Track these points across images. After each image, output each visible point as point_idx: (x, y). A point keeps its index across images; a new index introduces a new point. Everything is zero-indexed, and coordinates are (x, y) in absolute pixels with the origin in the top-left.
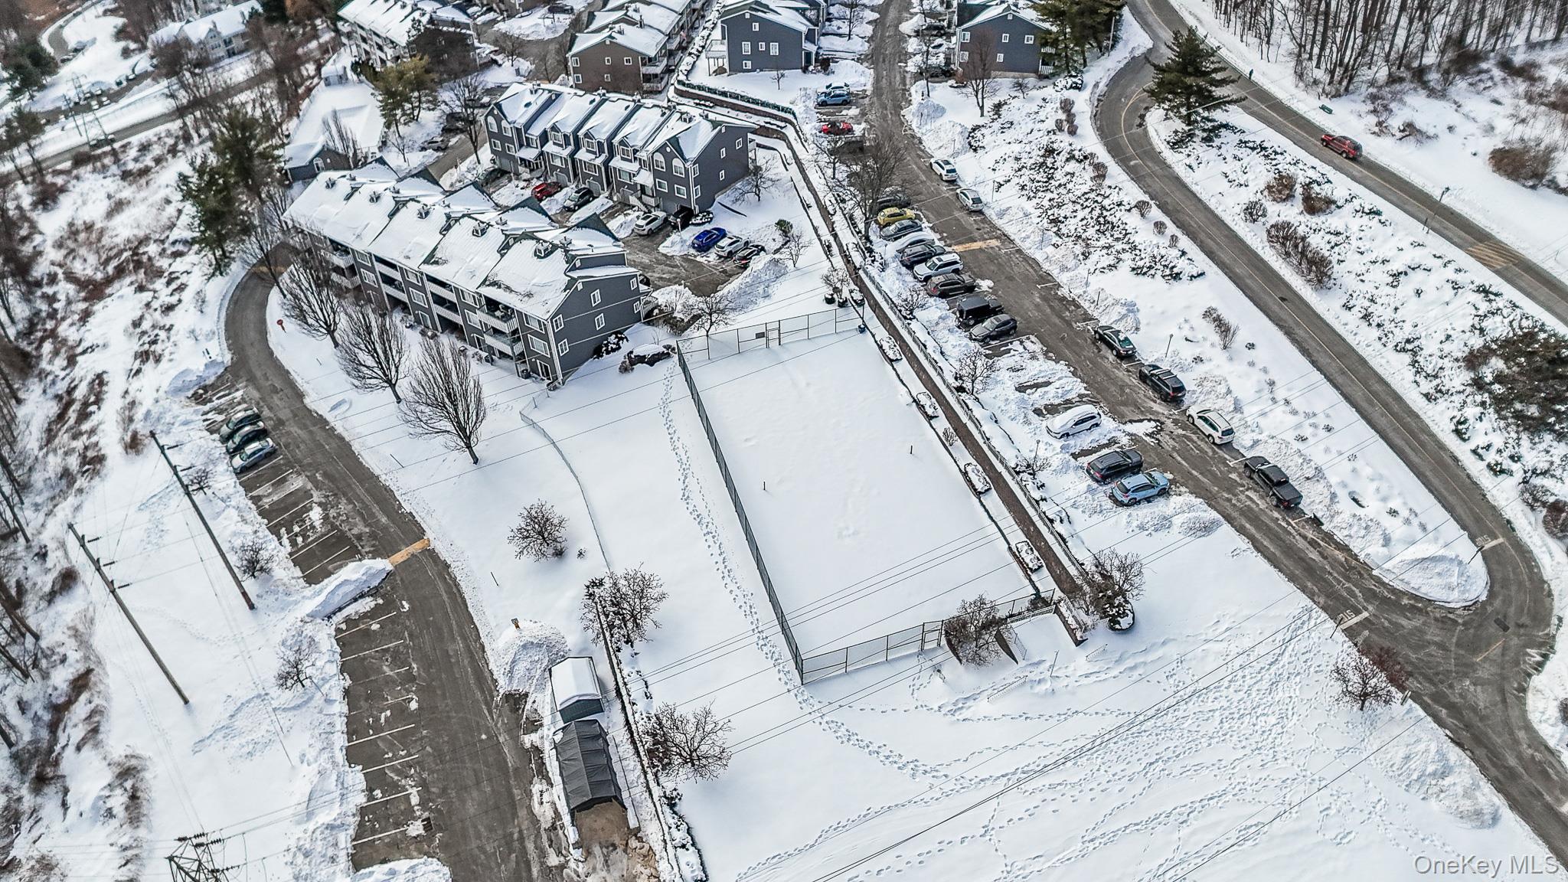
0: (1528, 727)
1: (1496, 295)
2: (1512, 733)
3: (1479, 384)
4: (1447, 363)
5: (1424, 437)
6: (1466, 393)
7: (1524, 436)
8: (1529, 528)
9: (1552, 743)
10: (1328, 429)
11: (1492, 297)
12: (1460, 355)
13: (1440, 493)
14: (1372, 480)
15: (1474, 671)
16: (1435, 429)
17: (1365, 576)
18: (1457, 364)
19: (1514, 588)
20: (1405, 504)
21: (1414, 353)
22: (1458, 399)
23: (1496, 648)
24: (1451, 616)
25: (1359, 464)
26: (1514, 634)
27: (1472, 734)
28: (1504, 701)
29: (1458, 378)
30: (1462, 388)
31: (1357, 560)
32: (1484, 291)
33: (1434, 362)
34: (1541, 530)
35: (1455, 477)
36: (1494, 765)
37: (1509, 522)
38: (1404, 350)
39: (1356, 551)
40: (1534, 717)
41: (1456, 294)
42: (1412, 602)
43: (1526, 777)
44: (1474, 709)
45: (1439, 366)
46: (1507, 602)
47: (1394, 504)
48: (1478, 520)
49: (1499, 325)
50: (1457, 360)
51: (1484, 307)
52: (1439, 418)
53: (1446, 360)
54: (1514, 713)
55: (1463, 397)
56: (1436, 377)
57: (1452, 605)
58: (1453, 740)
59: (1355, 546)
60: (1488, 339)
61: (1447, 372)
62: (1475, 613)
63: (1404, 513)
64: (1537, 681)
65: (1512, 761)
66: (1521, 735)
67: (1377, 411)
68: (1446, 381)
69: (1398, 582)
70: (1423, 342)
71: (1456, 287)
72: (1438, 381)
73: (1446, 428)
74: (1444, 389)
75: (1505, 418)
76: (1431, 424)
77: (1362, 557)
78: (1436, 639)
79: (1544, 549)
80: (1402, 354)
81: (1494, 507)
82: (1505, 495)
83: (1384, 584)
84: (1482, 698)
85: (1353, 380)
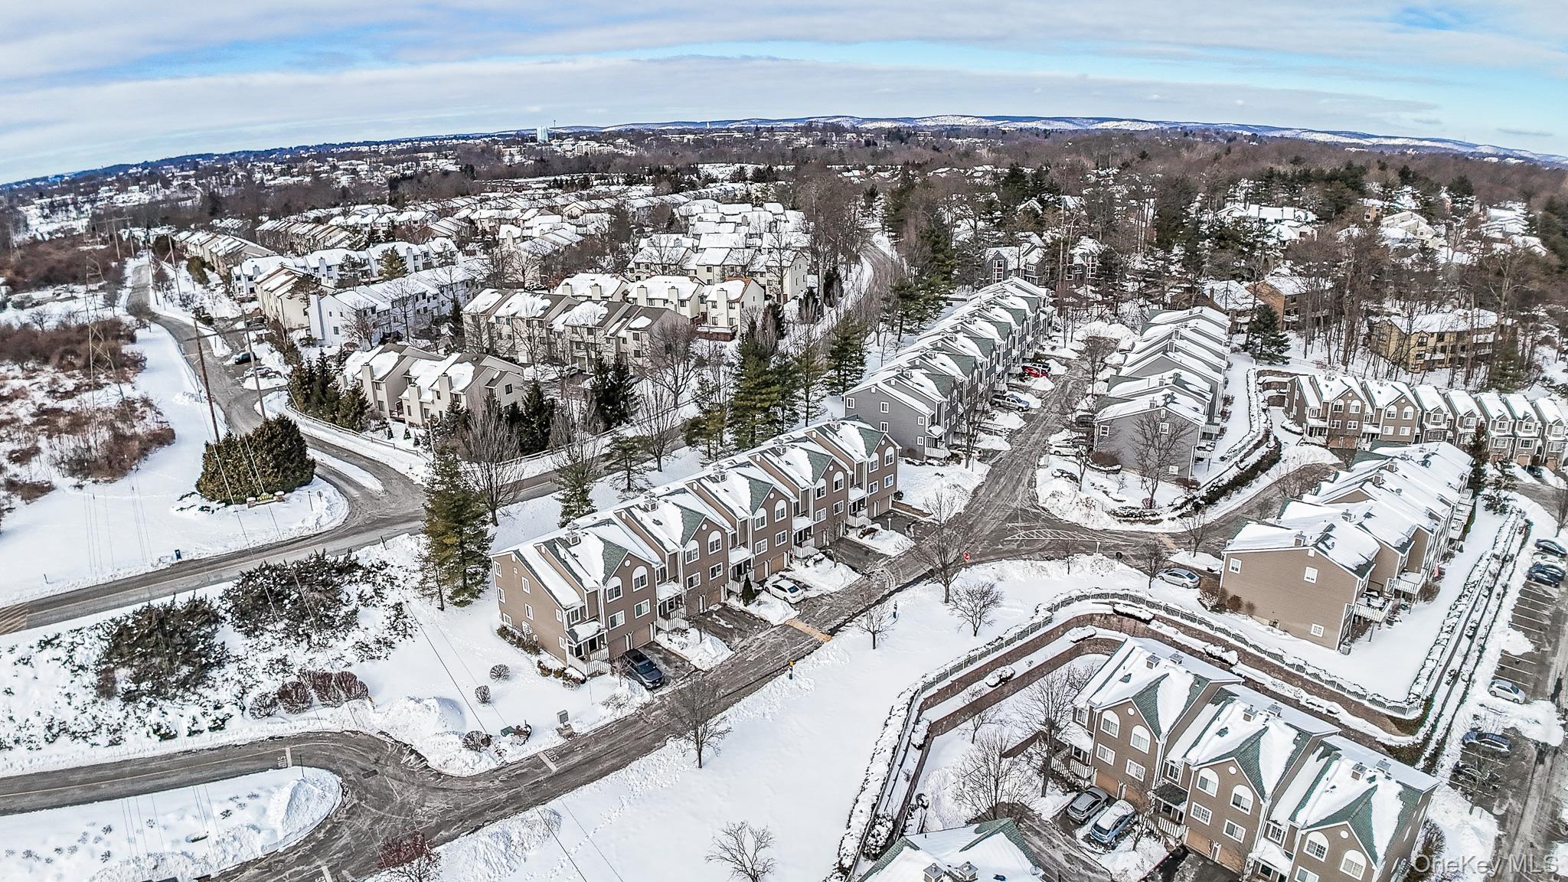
0: (474, 779)
1: (57, 637)
2: (477, 791)
3: (130, 697)
4: (92, 710)
5: (153, 765)
6: (131, 712)
7: (200, 690)
8: (287, 726)
9: (494, 766)
10: (108, 829)
11: (56, 642)
12: (91, 697)
13: (220, 775)
14: (182, 818)
15: (409, 803)
16: (148, 754)
17: (282, 858)
18: (99, 705)
19: (338, 755)
20: (221, 802)
21: (66, 730)
22: (132, 721)
23: (394, 785)
24: (348, 807)
25: (161, 820)
26: (382, 768)
27: (470, 817)
28: (445, 790)
29: (113, 710)
30: (124, 713)
31: (261, 860)
32: (46, 644)
33: (84, 720)
34: (292, 717)
35: (207, 759)
36: (503, 808)
37: (272, 738)
38: (55, 736)
39: (252, 858)
40: (467, 772)
41: (32, 666)
42: (323, 831)
43: (519, 789)
44: (447, 812)
45: (90, 718)
46: (350, 764)
47: (217, 810)
48: (260, 758)
49: (86, 652)
50: (95, 702)
51: (61, 653)
52: (139, 745)
53: (89, 710)
54: (459, 785)
55: (132, 716)
56: (99, 727)
57: (338, 803)
58: (473, 832)
59: (246, 856)
60: (93, 667)
61: (101, 716)
62: (353, 789)
63: (231, 806)
64: (434, 762)
65: (503, 796)
66: (479, 785)
67: (105, 787)
68: (108, 721)
69: (299, 835)
70: (58, 718)
71: (26, 661)
72: (104, 727)
73: (153, 745)
74: (115, 727)
75: (175, 696)
76: (141, 755)
77: (261, 855)
78: (368, 822)
79: (312, 722)
80: (58, 740)
81: (252, 743)
82: (246, 730)
83: (296, 847)
84: (437, 803)
85: (61, 791)
